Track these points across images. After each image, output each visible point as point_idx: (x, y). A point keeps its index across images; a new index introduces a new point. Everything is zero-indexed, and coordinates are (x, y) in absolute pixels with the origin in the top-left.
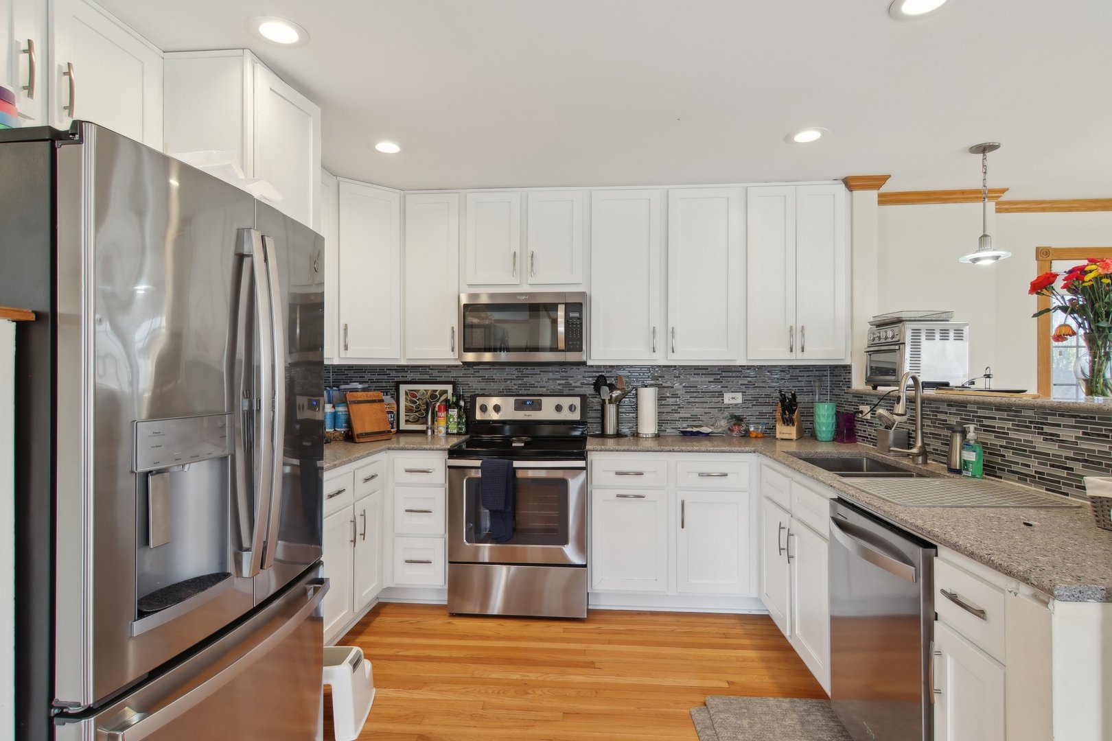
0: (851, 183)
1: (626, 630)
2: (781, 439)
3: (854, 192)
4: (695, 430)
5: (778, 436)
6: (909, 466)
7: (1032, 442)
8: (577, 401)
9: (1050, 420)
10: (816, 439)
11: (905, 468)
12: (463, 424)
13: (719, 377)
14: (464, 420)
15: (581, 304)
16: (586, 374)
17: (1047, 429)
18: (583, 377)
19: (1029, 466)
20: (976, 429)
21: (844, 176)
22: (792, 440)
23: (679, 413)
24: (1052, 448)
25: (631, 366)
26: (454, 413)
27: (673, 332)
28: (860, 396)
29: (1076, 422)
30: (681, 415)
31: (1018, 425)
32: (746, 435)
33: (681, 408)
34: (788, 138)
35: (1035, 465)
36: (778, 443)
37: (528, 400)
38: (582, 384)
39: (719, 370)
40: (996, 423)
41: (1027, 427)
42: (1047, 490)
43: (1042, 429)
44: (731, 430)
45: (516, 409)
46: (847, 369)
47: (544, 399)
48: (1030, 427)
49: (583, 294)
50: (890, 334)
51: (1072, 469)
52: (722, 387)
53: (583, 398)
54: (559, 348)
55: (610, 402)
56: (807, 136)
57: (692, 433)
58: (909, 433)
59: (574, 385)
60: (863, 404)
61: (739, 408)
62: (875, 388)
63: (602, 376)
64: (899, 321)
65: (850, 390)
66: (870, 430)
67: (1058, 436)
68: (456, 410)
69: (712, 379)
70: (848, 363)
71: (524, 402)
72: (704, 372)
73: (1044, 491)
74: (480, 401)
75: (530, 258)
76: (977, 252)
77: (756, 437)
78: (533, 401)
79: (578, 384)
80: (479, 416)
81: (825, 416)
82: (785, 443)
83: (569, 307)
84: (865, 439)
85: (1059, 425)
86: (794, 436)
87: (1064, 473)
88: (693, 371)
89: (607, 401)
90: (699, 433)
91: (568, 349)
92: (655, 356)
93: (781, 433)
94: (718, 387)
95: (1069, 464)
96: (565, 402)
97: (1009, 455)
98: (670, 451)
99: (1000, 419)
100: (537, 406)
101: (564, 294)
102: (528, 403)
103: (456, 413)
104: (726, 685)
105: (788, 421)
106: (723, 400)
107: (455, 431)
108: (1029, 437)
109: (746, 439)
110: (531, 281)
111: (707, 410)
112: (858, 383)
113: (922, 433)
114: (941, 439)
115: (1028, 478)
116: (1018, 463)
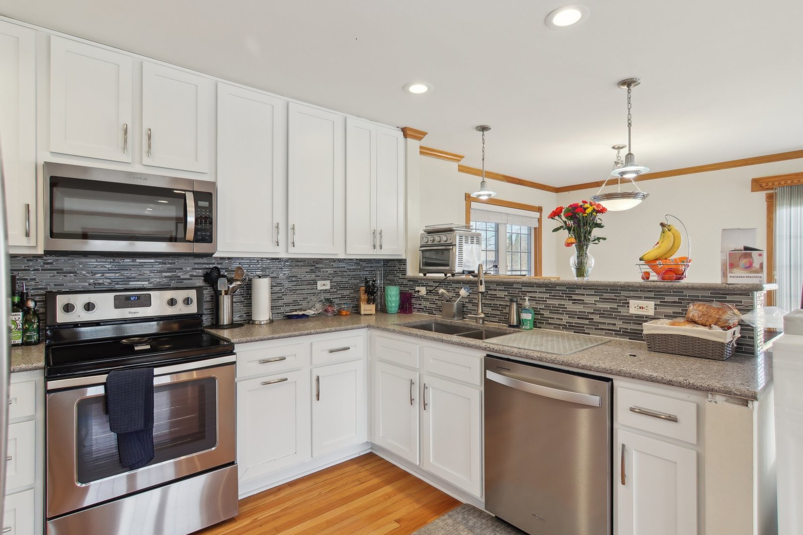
0: (406, 132)
1: (282, 511)
2: (364, 315)
3: (408, 139)
4: (301, 313)
5: (363, 312)
6: (478, 326)
7: (564, 305)
8: (193, 294)
9: (577, 291)
10: (387, 313)
11: (473, 327)
12: (34, 330)
13: (313, 268)
14: (35, 326)
15: (210, 194)
16: (196, 266)
17: (574, 297)
18: (193, 269)
19: (562, 319)
20: (529, 300)
21: (404, 126)
22: (371, 314)
23: (283, 299)
24: (578, 308)
25: (242, 258)
26: (17, 317)
27: (293, 229)
28: (415, 281)
29: (595, 292)
30: (285, 301)
31: (553, 296)
32: (339, 314)
33: (284, 295)
34: (405, 87)
35: (565, 319)
36: (363, 318)
37: (133, 296)
38: (192, 276)
39: (314, 262)
40: (537, 295)
41: (560, 296)
42: (574, 332)
43: (572, 297)
44: (326, 311)
45: (116, 307)
46: (402, 262)
47: (153, 294)
48: (563, 296)
49: (213, 184)
50: (444, 238)
51: (593, 319)
52: (316, 276)
53: (199, 290)
54: (187, 238)
55: (226, 293)
56: (418, 88)
57: (298, 316)
58: (463, 304)
59: (182, 277)
60: (419, 286)
61: (328, 292)
62: (425, 275)
63: (216, 268)
64: (450, 230)
65: (406, 277)
66: (425, 304)
67: (583, 300)
68: (21, 313)
69: (309, 270)
70: (404, 257)
71: (128, 298)
72: (302, 263)
73: (573, 333)
74: (61, 300)
75: (145, 138)
76: (480, 191)
77: (346, 315)
78: (139, 297)
79: (187, 276)
80: (62, 317)
81: (393, 295)
82: (367, 317)
83: (199, 196)
84: (420, 310)
85: (584, 295)
86: (374, 312)
87: (587, 322)
88: (294, 263)
89: (223, 293)
90: (304, 315)
91: (196, 240)
92: (278, 249)
93: (364, 310)
94: (313, 276)
95: (590, 316)
96: (180, 295)
97: (547, 314)
98: (308, 334)
99: (539, 292)
100: (146, 302)
101: (191, 182)
102: (132, 299)
103: (21, 317)
104: (396, 525)
105: (369, 302)
106: (317, 287)
107: (19, 341)
108: (562, 302)
109: (338, 316)
110: (146, 161)
111: (305, 296)
112: (412, 271)
113: (482, 304)
114: (492, 307)
115: (561, 327)
116: (554, 318)
